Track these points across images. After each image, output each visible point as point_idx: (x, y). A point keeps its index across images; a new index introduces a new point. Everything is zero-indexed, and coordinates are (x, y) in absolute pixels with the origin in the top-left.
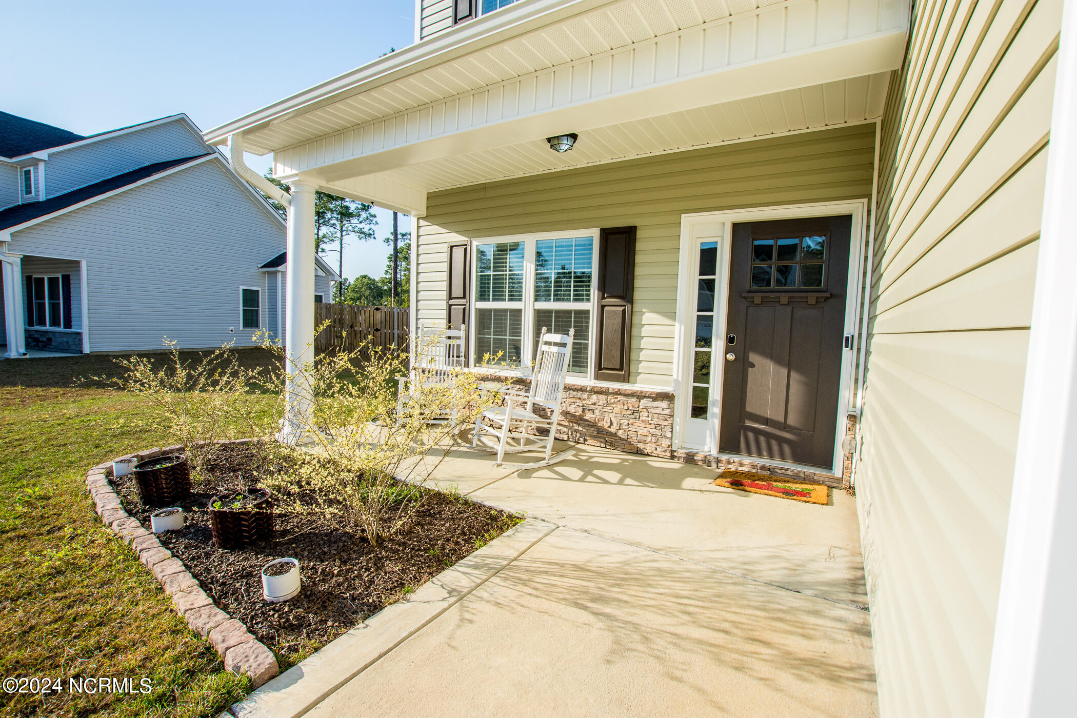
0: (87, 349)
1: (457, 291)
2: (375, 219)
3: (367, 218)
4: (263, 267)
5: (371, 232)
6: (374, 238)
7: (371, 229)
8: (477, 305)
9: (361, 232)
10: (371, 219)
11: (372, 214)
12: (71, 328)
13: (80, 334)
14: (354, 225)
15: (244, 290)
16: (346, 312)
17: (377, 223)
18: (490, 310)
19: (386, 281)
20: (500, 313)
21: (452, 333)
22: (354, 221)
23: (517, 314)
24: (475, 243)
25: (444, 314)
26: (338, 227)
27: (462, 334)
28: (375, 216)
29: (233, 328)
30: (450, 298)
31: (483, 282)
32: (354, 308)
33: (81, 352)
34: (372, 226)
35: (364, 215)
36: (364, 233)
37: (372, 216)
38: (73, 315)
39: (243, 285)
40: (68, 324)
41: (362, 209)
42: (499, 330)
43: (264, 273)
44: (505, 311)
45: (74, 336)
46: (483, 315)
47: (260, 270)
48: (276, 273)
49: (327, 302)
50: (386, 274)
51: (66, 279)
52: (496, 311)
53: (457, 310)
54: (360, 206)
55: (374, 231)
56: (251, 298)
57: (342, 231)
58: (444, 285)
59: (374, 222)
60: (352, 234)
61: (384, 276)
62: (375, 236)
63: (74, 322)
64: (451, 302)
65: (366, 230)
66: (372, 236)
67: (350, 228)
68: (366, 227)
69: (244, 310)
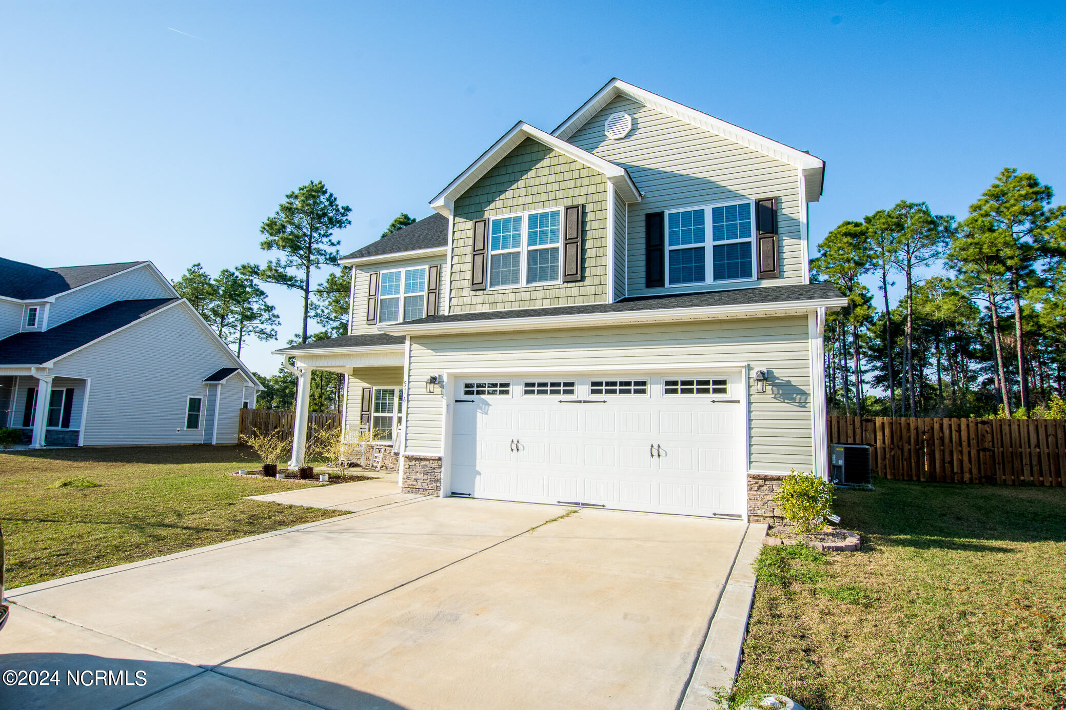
0: (81, 443)
1: (365, 408)
2: (278, 320)
3: (270, 319)
4: (206, 380)
5: (273, 333)
6: (276, 339)
7: (273, 330)
8: (374, 414)
9: (262, 332)
10: (274, 319)
11: (276, 314)
12: (68, 428)
13: (78, 432)
14: (255, 325)
15: (191, 399)
16: (271, 416)
17: (279, 324)
18: (380, 417)
19: (279, 380)
20: (384, 418)
21: (363, 426)
22: (256, 322)
23: (391, 418)
24: (374, 388)
25: (359, 418)
26: (239, 328)
27: (367, 427)
28: (278, 317)
29: (179, 429)
30: (362, 411)
31: (377, 405)
32: (278, 413)
33: (76, 445)
34: (274, 327)
35: (266, 316)
36: (265, 333)
37: (274, 316)
38: (71, 418)
39: (190, 394)
40: (66, 423)
41: (265, 310)
42: (384, 425)
43: (206, 385)
44: (386, 417)
45: (70, 434)
46: (376, 419)
47: (204, 383)
48: (216, 385)
49: (251, 407)
50: (281, 373)
51: (70, 393)
52: (382, 417)
53: (365, 416)
54: (263, 307)
55: (276, 332)
56: (195, 405)
57: (241, 331)
58: (360, 405)
59: (276, 322)
60: (252, 334)
61: (278, 374)
62: (277, 337)
63: (72, 422)
64: (363, 413)
65: (268, 331)
66: (274, 337)
67: (251, 328)
68: (268, 328)
69: (189, 414)
